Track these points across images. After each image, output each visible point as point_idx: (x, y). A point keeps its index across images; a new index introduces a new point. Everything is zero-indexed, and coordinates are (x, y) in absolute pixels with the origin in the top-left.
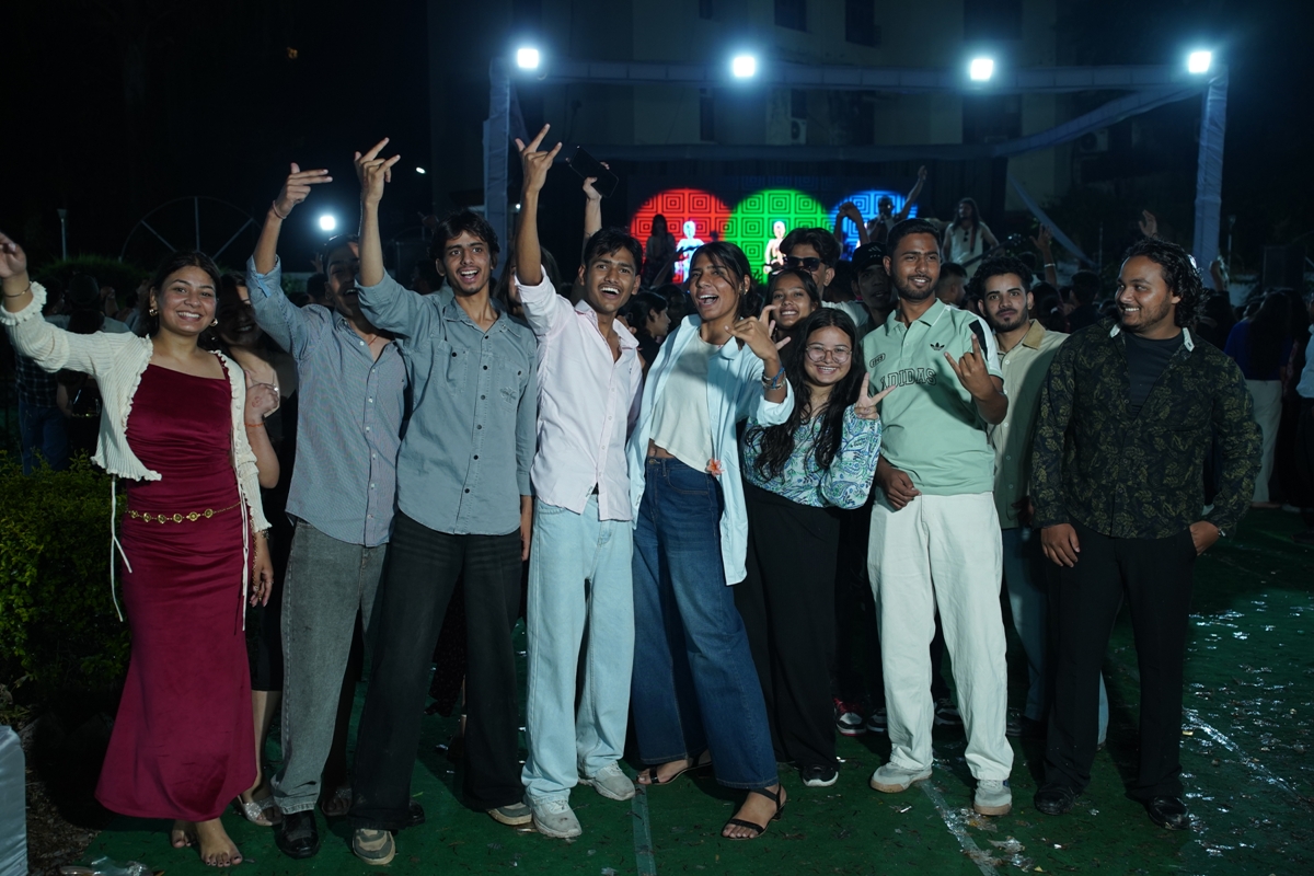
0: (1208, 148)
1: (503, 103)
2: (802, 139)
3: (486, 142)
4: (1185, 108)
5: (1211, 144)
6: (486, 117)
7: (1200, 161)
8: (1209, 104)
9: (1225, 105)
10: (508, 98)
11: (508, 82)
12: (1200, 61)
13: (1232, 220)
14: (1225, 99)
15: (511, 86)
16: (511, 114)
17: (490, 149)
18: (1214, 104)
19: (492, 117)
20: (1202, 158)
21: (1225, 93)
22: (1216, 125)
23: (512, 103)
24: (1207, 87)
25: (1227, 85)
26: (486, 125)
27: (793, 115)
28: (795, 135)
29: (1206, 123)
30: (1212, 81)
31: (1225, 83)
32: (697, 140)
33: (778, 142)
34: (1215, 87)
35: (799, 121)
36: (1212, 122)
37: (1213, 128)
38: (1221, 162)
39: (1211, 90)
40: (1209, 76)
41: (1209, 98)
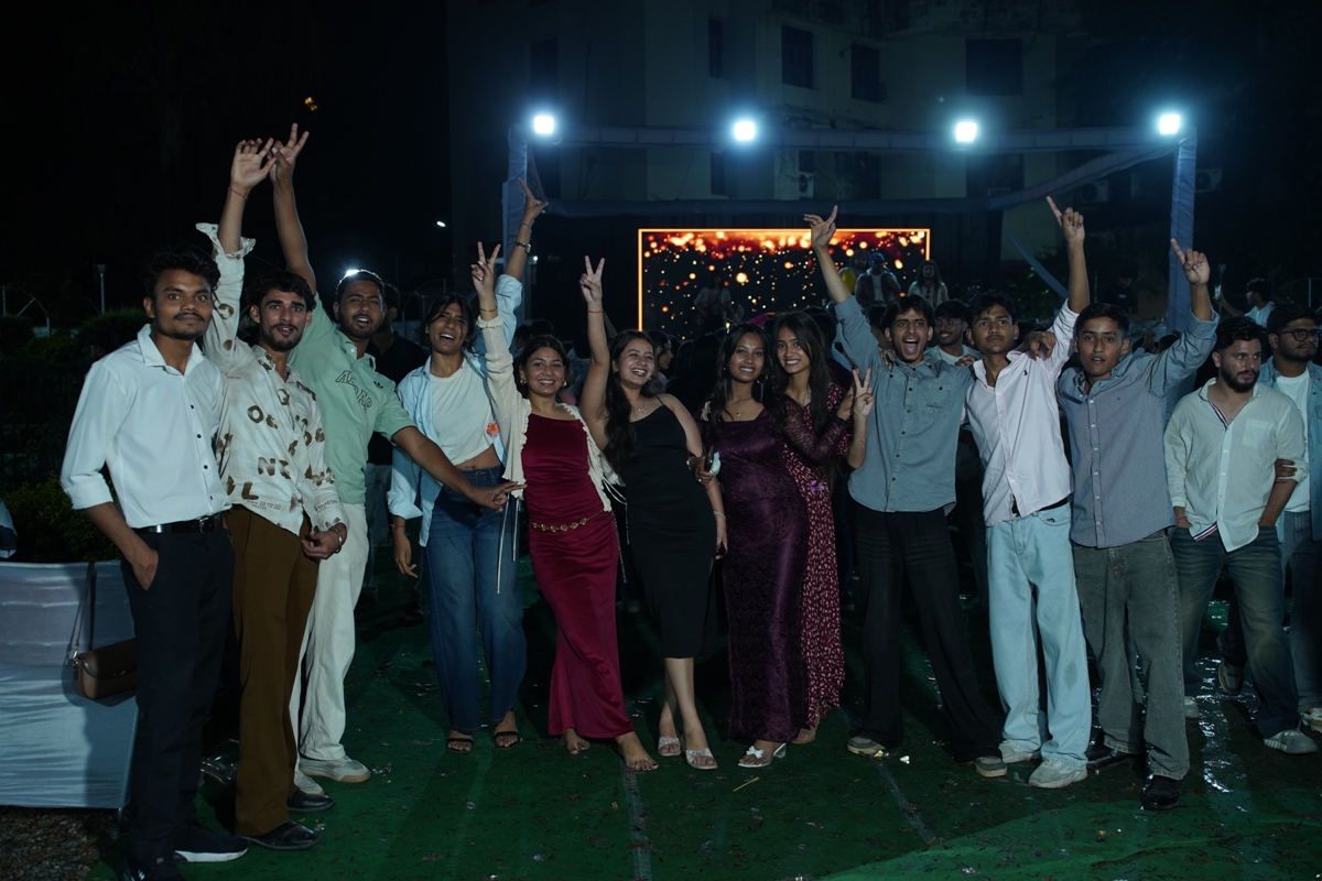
0: (1179, 203)
1: (521, 165)
2: (810, 193)
3: (505, 201)
4: (1158, 167)
5: (1183, 200)
6: (505, 179)
7: (1172, 215)
8: (1179, 163)
9: (1194, 164)
10: (526, 161)
11: (526, 147)
12: (1170, 123)
13: (1222, 268)
14: (1195, 158)
15: (528, 150)
16: (528, 175)
17: (509, 209)
18: (1184, 162)
19: (510, 179)
20: (1174, 214)
21: (1194, 152)
22: (1187, 182)
23: (529, 164)
24: (1177, 147)
25: (1196, 145)
26: (505, 186)
27: (801, 169)
28: (803, 189)
29: (1177, 180)
30: (1181, 141)
31: (1194, 143)
32: (708, 195)
33: (785, 197)
34: (1185, 147)
35: (807, 175)
36: (1183, 180)
37: (1184, 185)
38: (1192, 216)
39: (1181, 150)
40: (1179, 137)
41: (1180, 157)
